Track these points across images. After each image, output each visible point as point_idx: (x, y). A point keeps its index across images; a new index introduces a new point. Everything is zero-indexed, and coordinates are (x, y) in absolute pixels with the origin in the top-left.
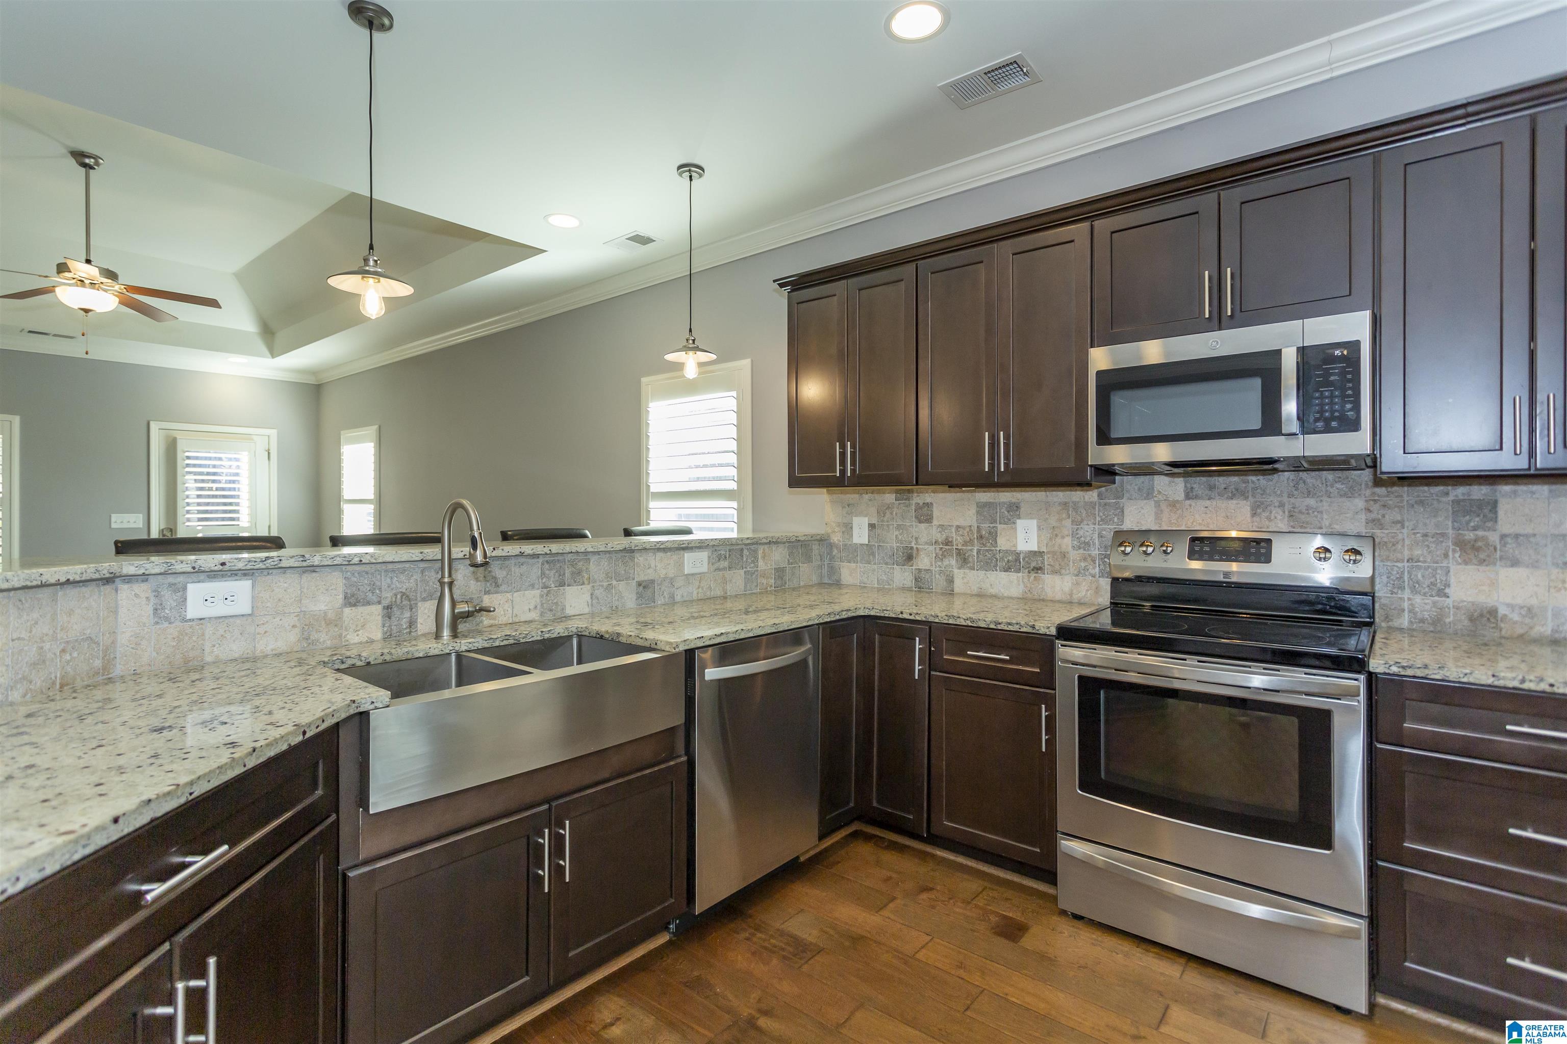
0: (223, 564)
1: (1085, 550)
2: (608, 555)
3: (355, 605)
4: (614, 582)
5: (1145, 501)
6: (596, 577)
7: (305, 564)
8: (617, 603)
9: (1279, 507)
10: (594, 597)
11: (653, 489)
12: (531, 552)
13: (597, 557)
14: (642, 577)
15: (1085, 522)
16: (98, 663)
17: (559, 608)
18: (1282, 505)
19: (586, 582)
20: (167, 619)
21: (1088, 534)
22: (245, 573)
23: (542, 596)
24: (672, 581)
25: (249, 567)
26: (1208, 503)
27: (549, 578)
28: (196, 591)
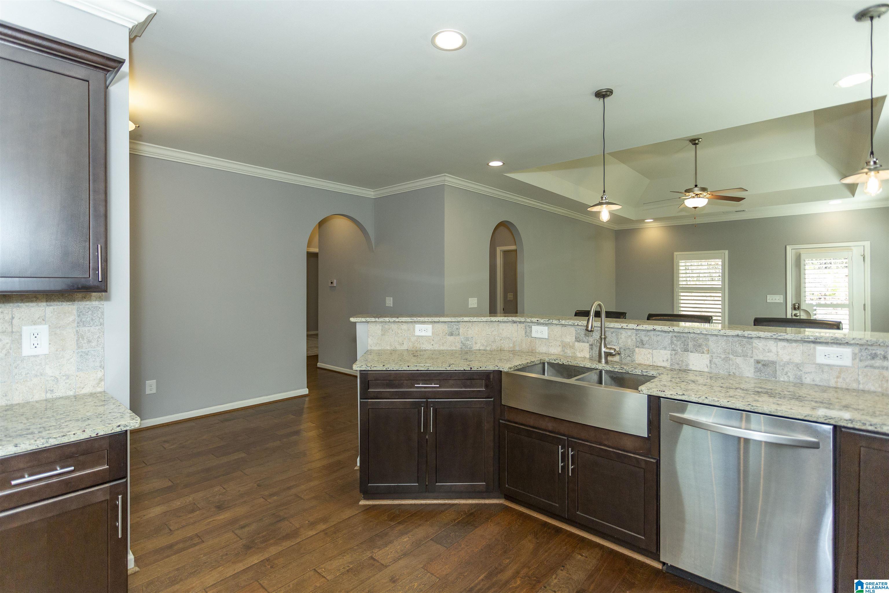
0: (538, 321)
2: (725, 338)
3: (579, 342)
4: (731, 356)
6: (714, 350)
7: (559, 323)
8: (734, 371)
10: (712, 363)
12: (660, 330)
13: (714, 338)
14: (761, 357)
17: (684, 364)
19: (705, 352)
20: (528, 336)
22: (546, 325)
23: (671, 355)
24: (798, 366)
25: (544, 322)
27: (676, 346)
28: (535, 328)
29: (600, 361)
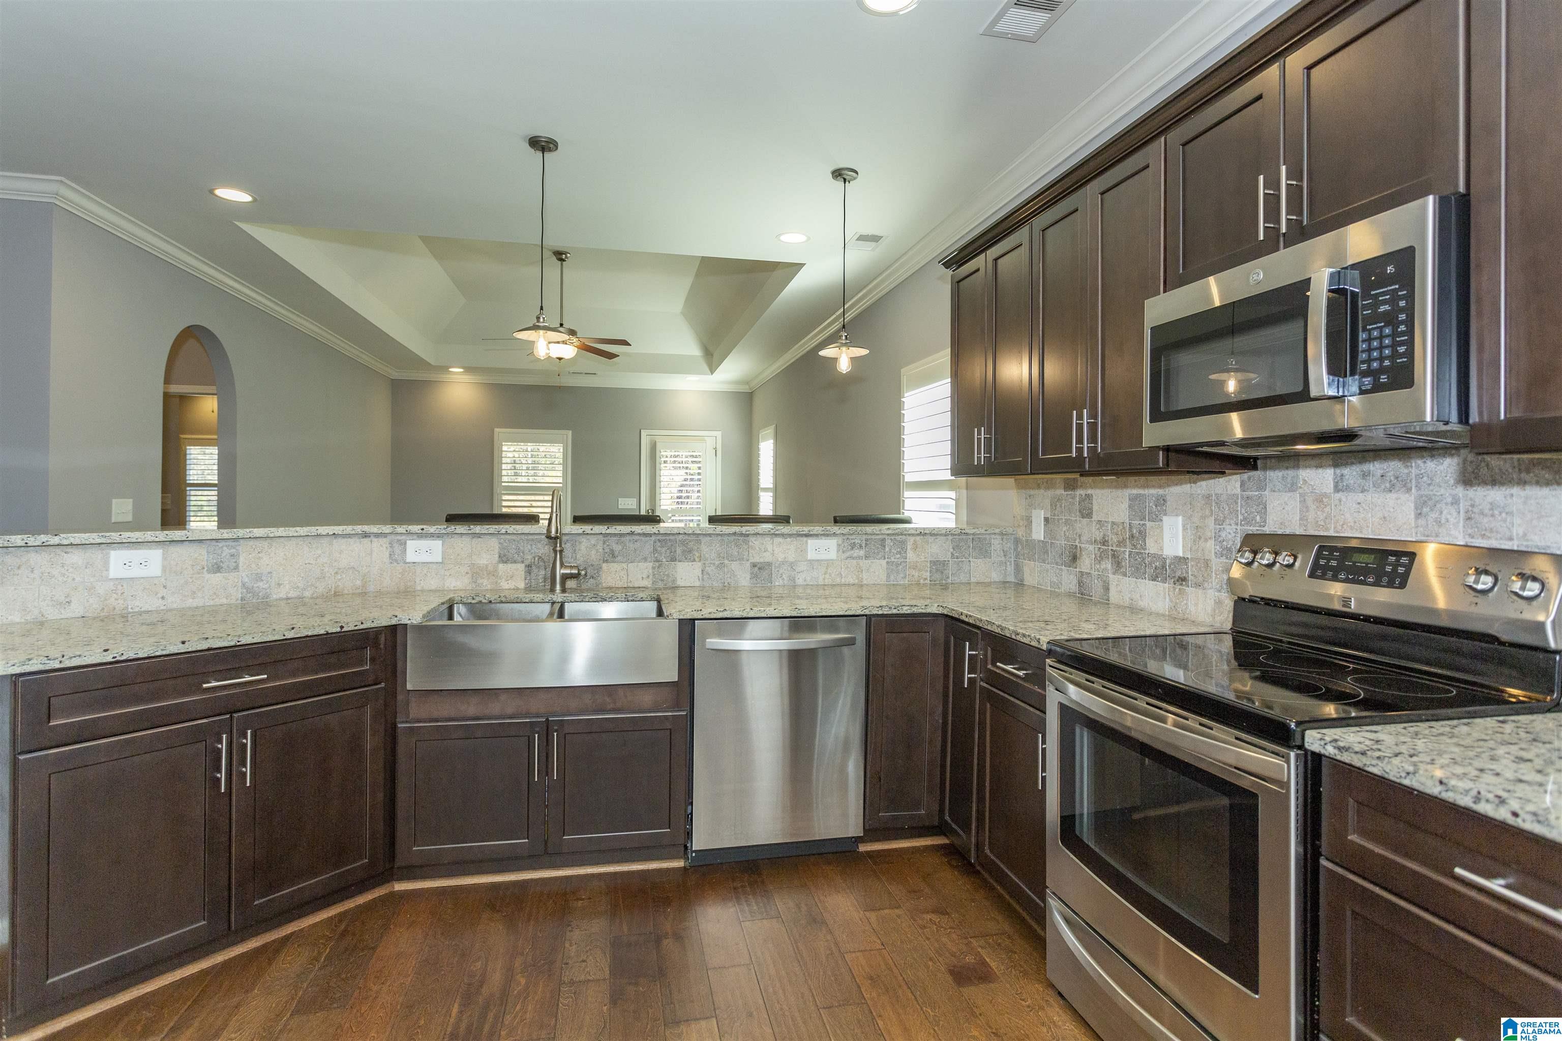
0: (422, 529)
1: (1227, 558)
2: (720, 538)
3: (506, 562)
4: (726, 562)
5: (1289, 494)
6: (707, 556)
7: (470, 532)
8: (729, 580)
9: (1452, 504)
10: (705, 573)
11: (908, 478)
12: (640, 531)
13: (709, 538)
14: (757, 559)
15: (1227, 521)
16: (358, 583)
17: (670, 580)
18: (1455, 502)
19: (696, 559)
20: (396, 561)
21: (1230, 537)
22: (439, 536)
23: (653, 568)
24: (792, 565)
25: (437, 532)
26: (1360, 497)
27: (661, 554)
28: (412, 545)
29: (552, 590)
